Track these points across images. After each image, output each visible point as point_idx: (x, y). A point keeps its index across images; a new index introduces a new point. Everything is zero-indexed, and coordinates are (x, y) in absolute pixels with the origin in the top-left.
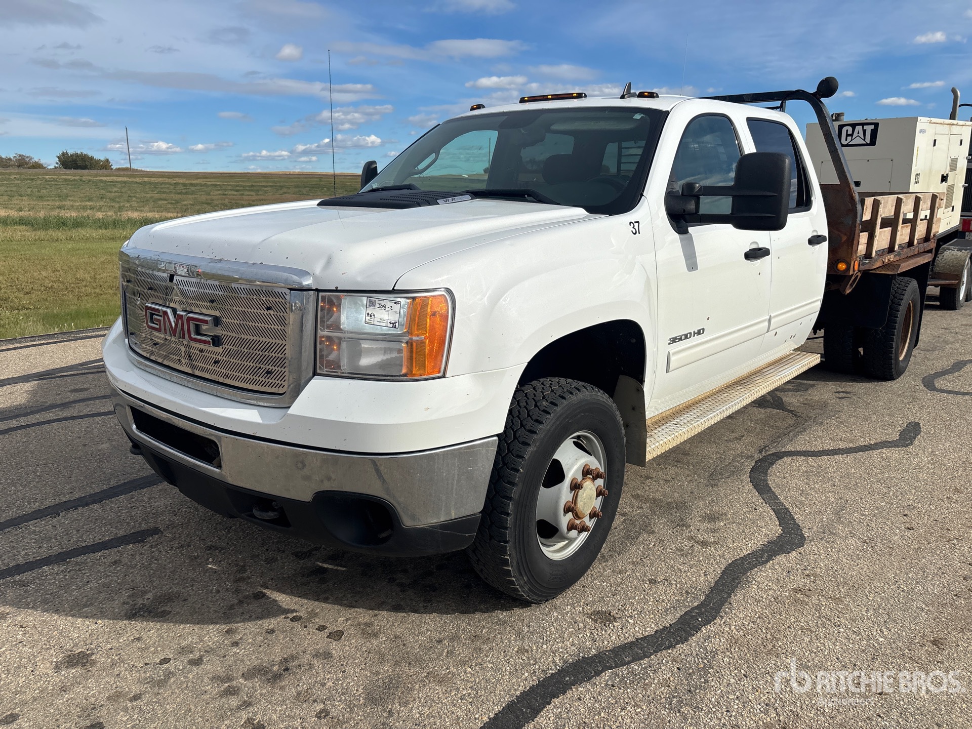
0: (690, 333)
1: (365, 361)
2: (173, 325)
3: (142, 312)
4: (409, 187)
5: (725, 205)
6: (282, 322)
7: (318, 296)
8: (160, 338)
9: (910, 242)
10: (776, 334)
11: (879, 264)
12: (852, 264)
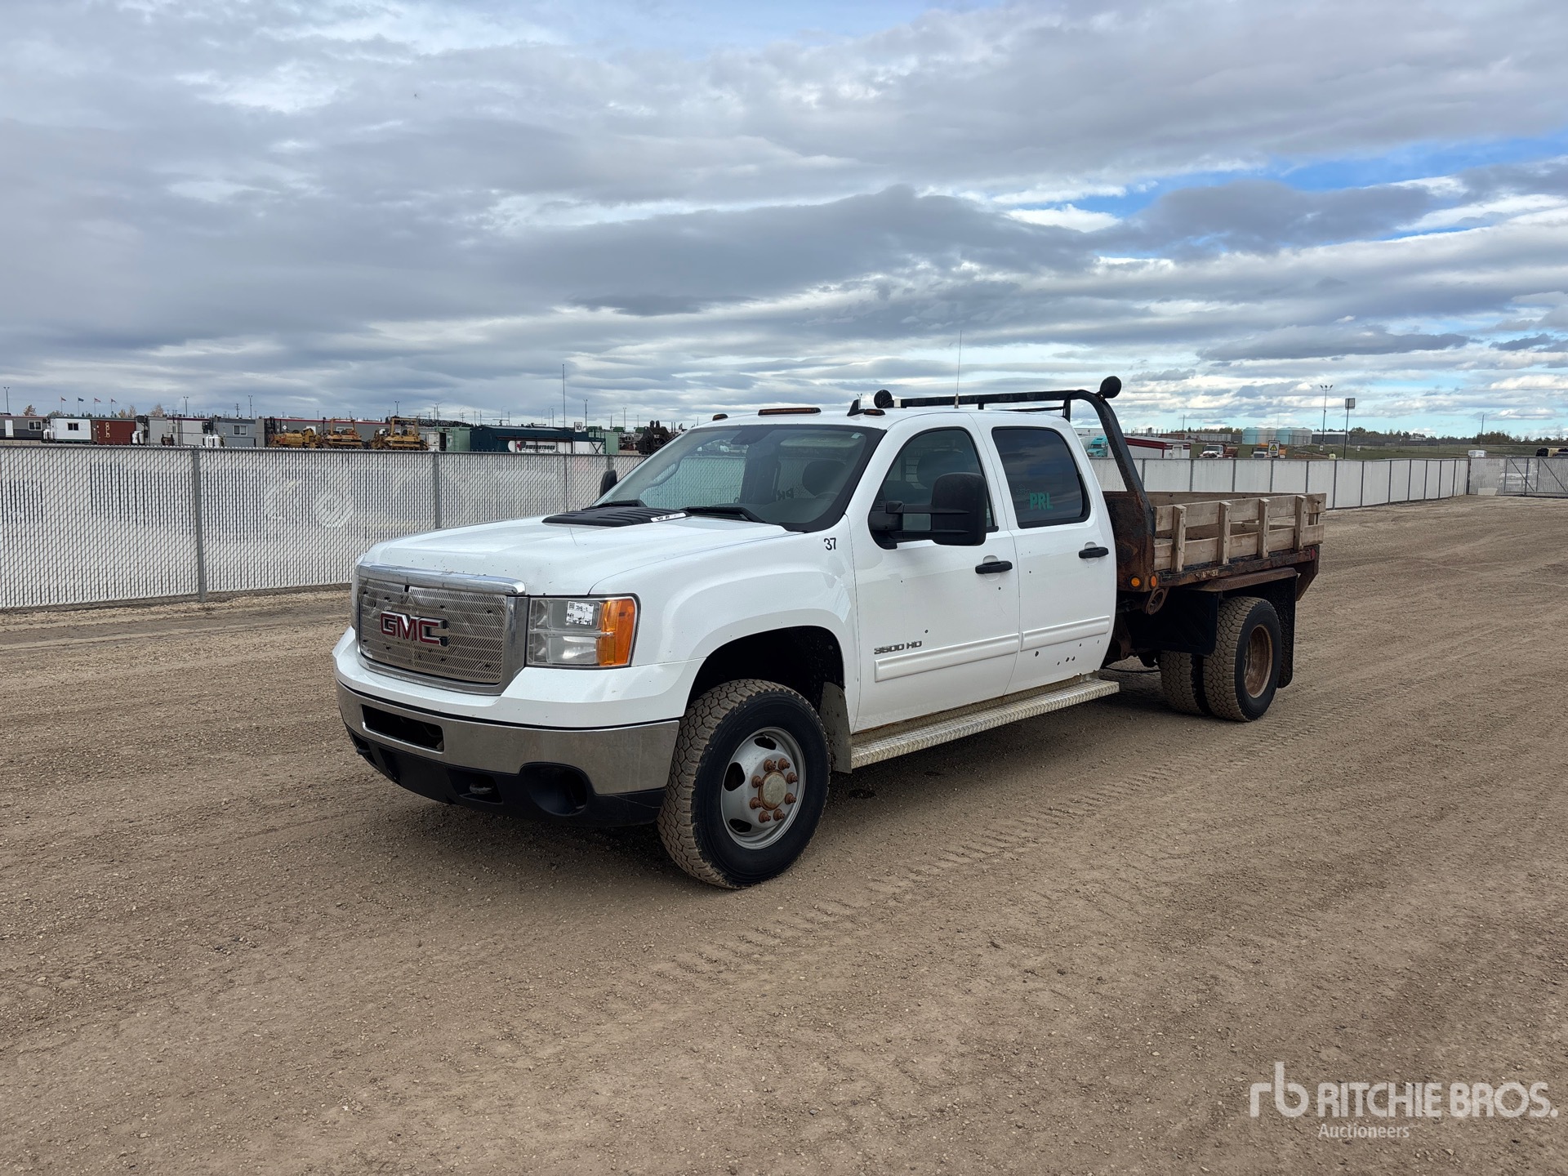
0: (903, 645)
1: (568, 655)
2: (407, 628)
3: (377, 620)
4: (635, 503)
5: (924, 522)
6: (500, 622)
7: (529, 600)
8: (393, 642)
9: (1258, 555)
10: (1037, 654)
11: (1189, 580)
12: (1147, 579)
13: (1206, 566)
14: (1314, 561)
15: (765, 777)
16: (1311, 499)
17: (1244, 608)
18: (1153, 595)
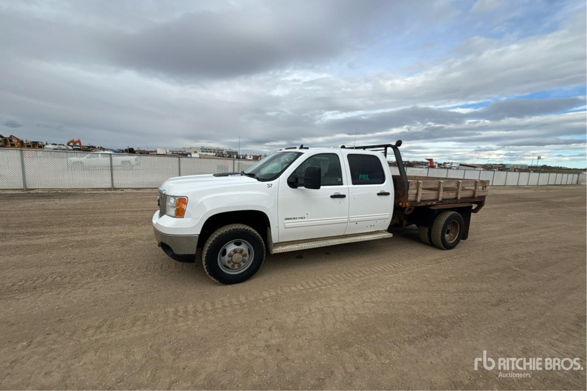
0: (297, 218)
9: (456, 198)
10: (357, 223)
11: (422, 204)
12: (404, 203)
13: (432, 200)
14: (482, 201)
15: (234, 254)
16: (482, 182)
17: (447, 214)
18: (407, 209)
